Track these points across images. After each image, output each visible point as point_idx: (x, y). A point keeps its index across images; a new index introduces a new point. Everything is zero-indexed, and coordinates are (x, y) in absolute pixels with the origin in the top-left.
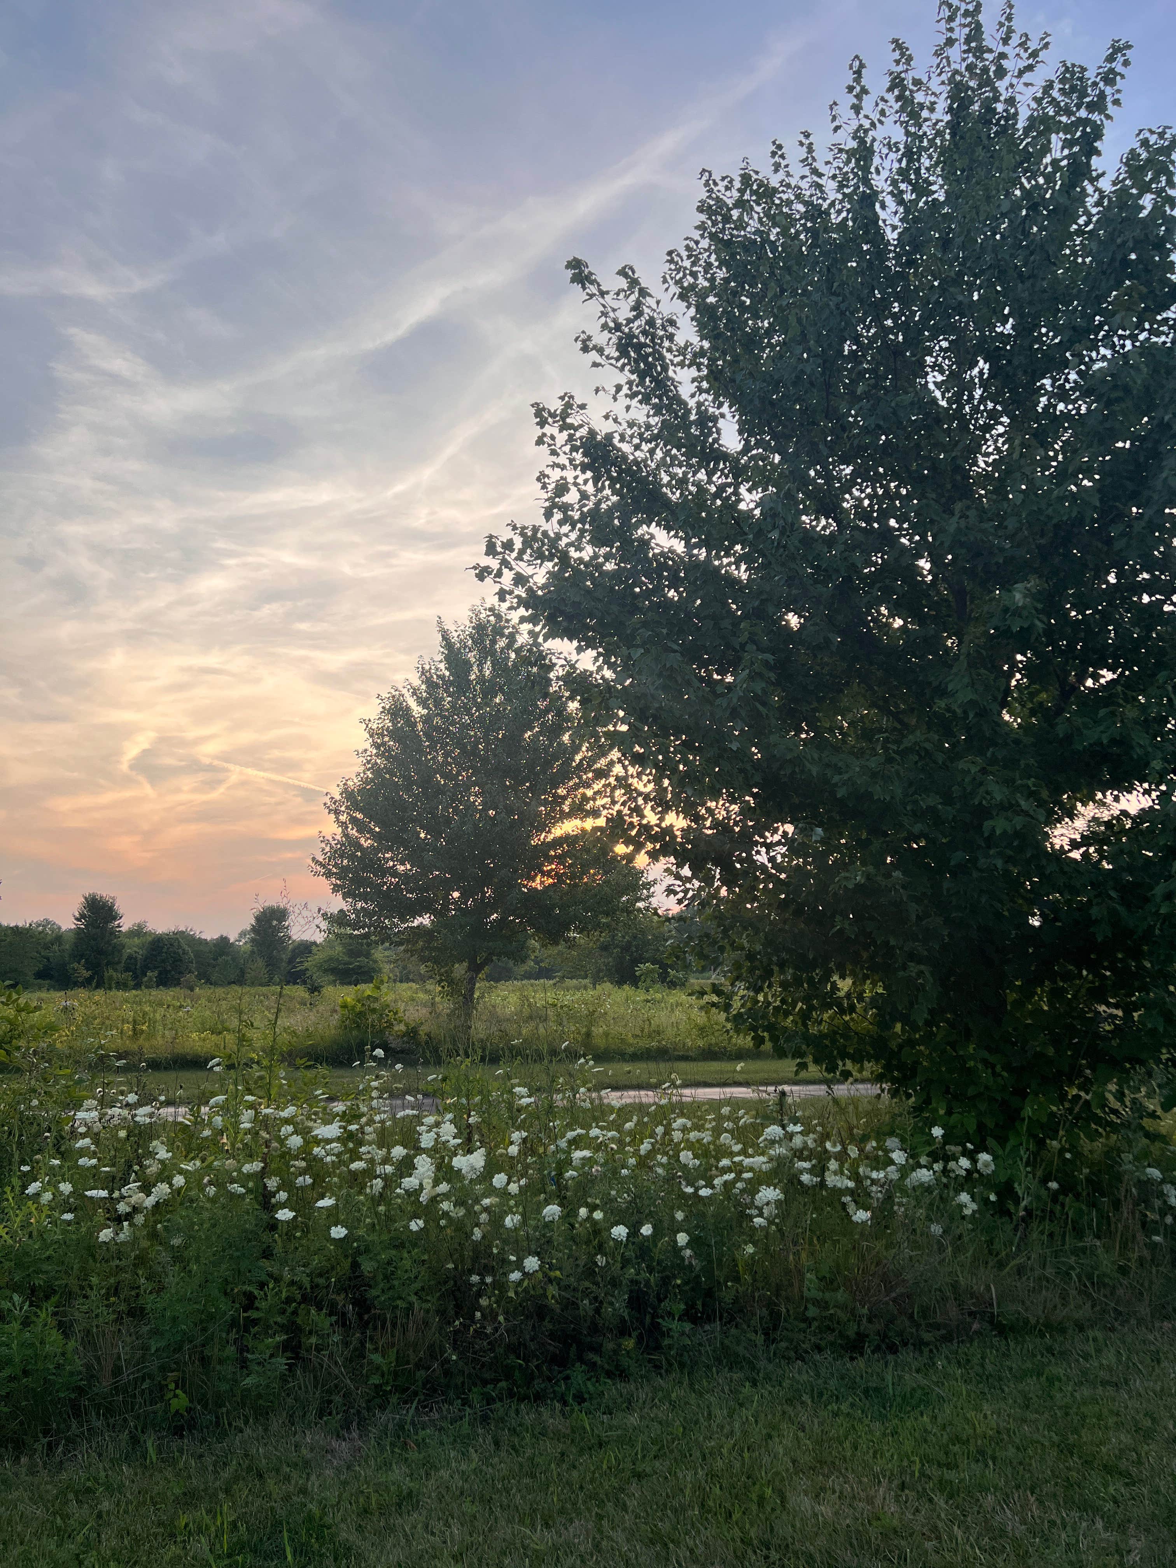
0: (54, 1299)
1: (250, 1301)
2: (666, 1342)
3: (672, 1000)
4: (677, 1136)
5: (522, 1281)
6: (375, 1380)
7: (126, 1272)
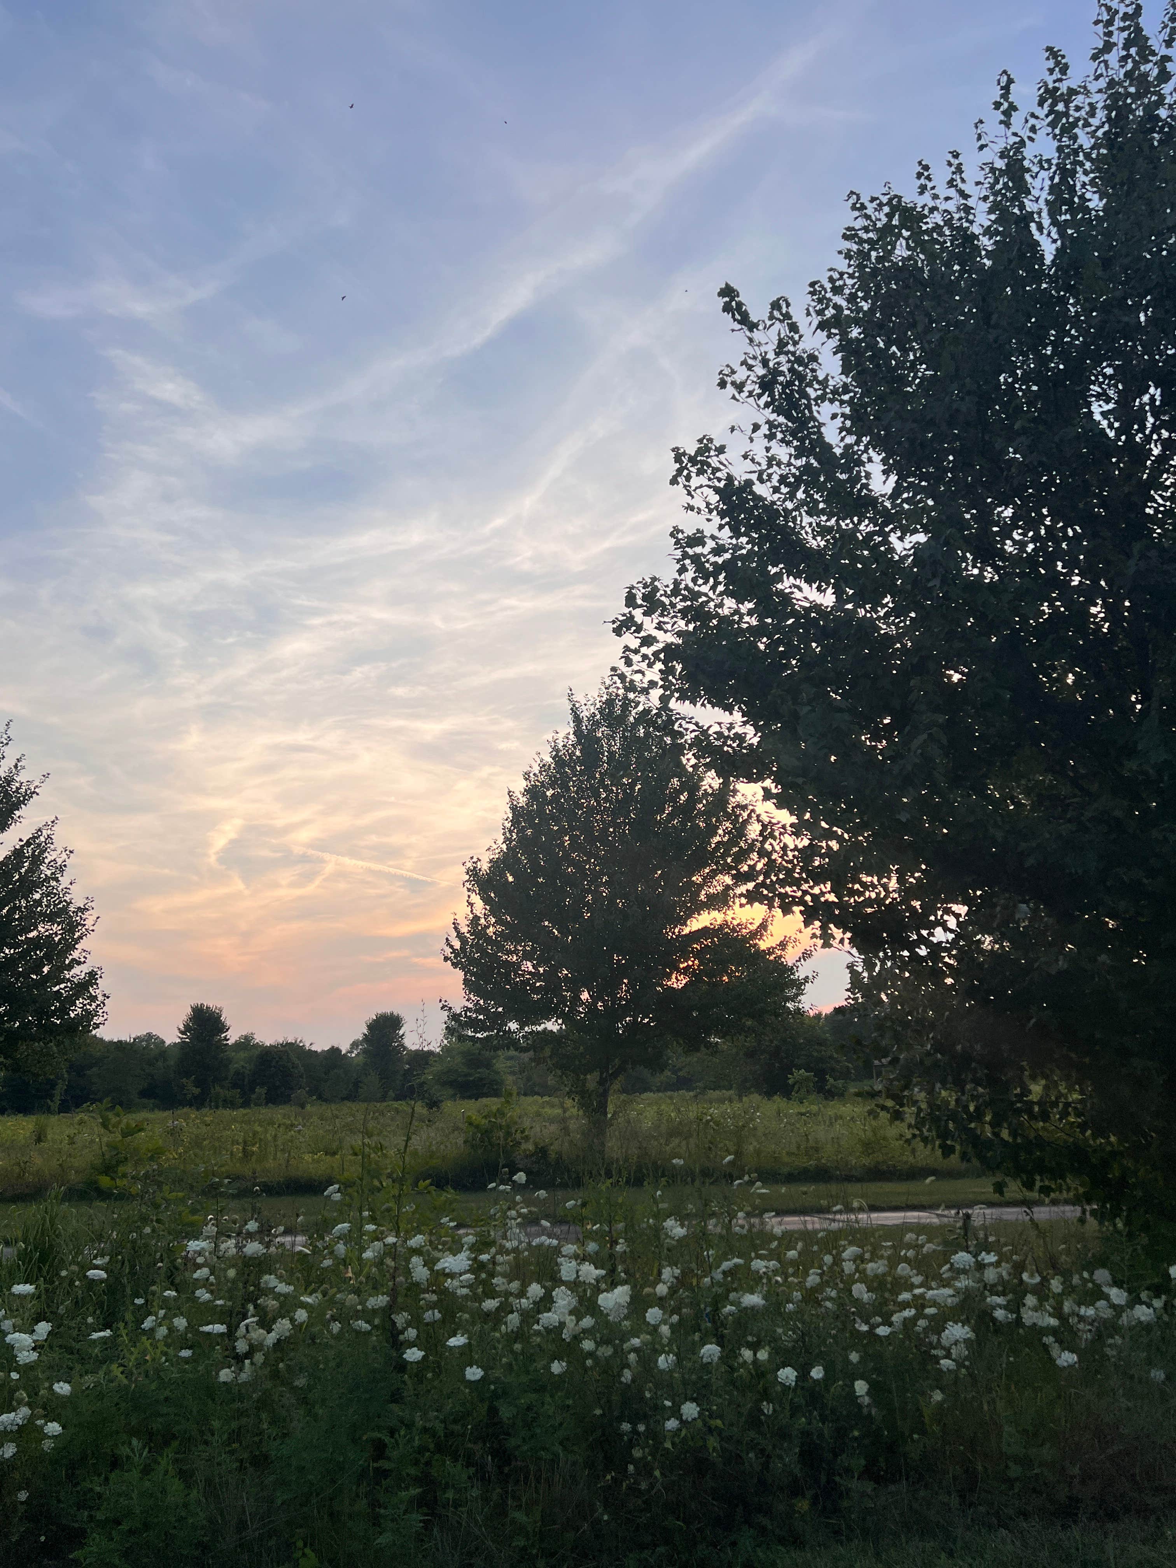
0: (175, 1444)
1: (380, 1450)
2: (845, 1504)
3: (831, 1112)
4: (848, 1267)
5: (679, 1430)
6: (520, 1542)
7: (248, 1416)
